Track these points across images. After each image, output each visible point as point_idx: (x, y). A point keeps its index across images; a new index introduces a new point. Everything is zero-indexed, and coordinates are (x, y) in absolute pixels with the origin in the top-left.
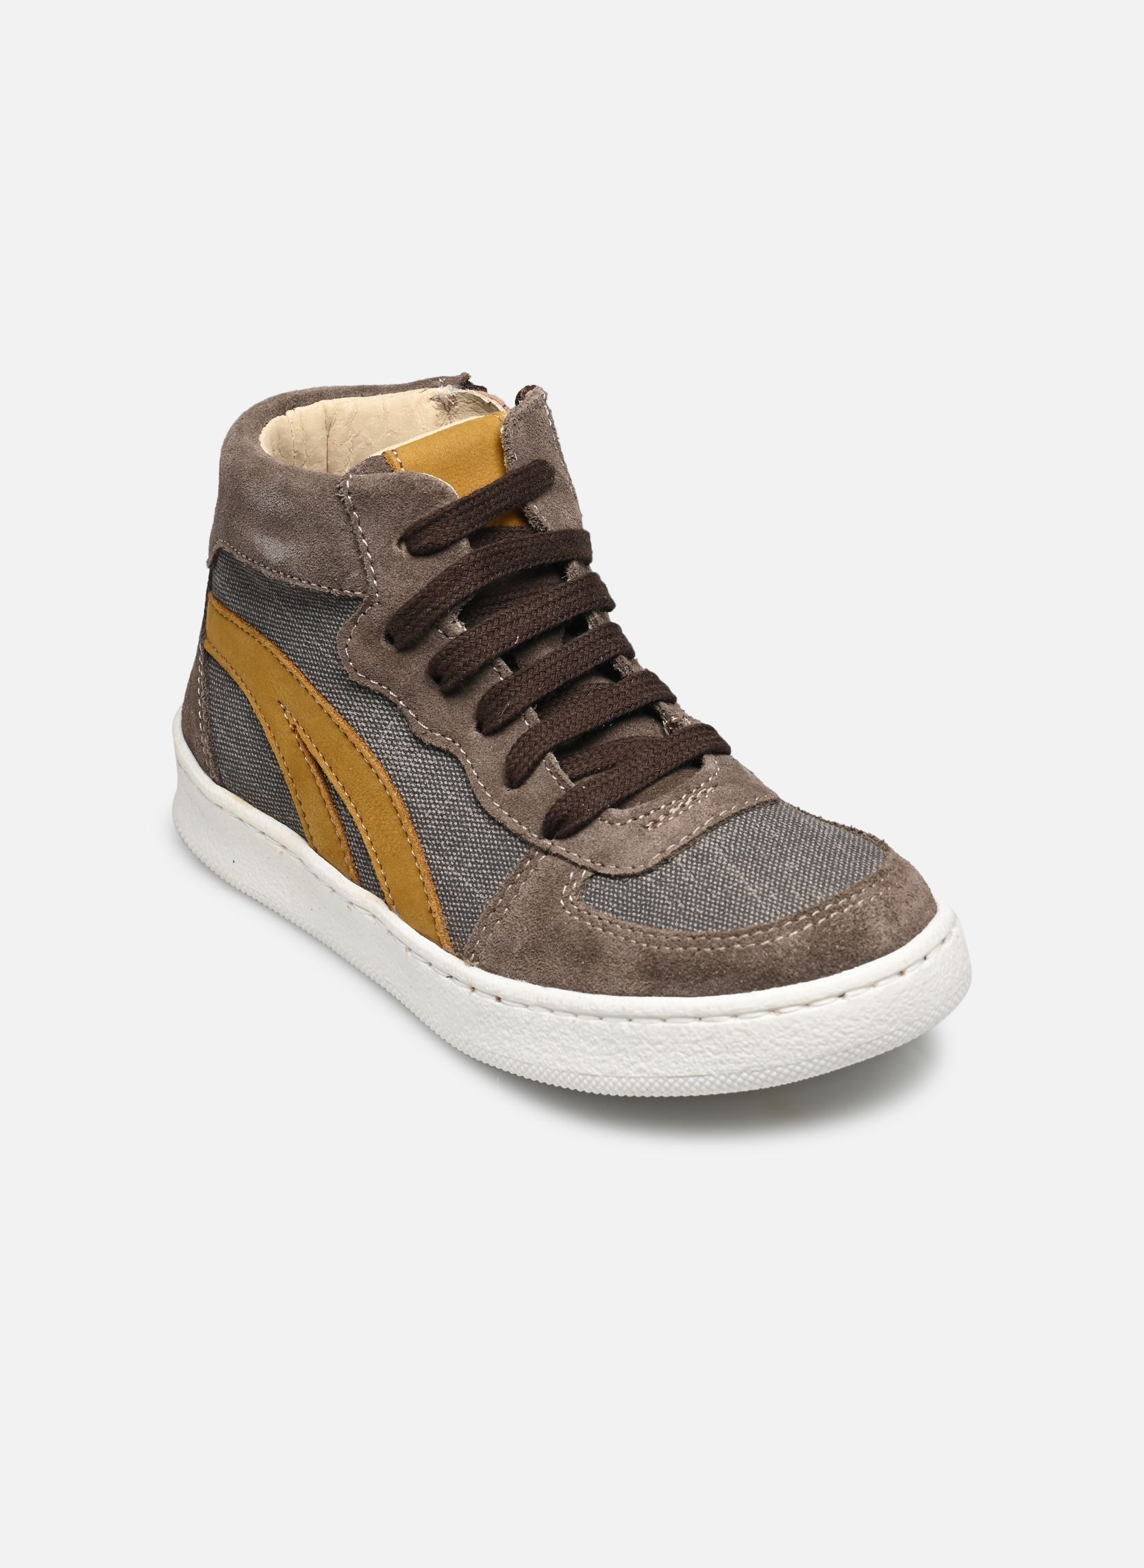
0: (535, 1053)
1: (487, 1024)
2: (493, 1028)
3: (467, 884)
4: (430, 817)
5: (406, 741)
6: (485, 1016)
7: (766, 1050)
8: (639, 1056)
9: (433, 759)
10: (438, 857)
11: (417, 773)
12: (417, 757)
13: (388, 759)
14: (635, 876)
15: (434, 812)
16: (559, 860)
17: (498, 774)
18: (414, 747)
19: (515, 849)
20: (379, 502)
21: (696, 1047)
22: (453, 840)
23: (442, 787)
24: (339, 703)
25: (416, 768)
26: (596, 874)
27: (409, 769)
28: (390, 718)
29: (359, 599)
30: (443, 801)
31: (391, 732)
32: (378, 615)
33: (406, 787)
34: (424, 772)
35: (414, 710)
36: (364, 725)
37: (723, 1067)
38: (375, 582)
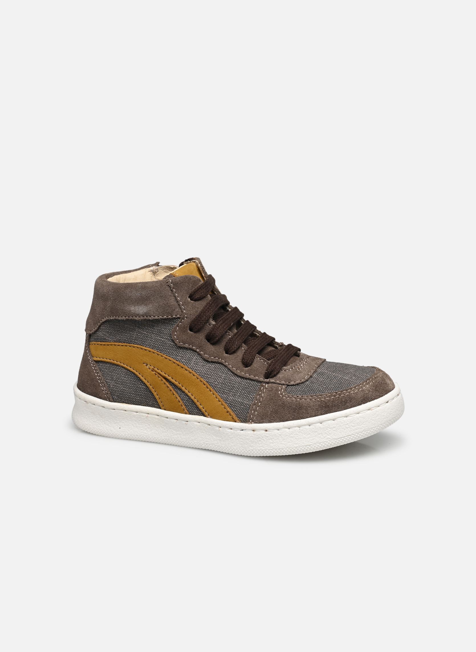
0: (284, 444)
1: (262, 441)
2: (265, 441)
3: (239, 400)
4: (218, 384)
5: (201, 362)
6: (261, 438)
7: (369, 423)
8: (327, 434)
9: (213, 366)
10: (225, 395)
11: (208, 371)
12: (206, 367)
13: (196, 369)
14: (303, 383)
15: (219, 382)
16: (274, 384)
17: (240, 365)
18: (205, 364)
19: (255, 385)
20: (181, 285)
21: (347, 426)
22: (229, 388)
23: (219, 374)
24: (173, 356)
25: (207, 370)
26: (288, 385)
27: (205, 371)
28: (194, 356)
29: (179, 318)
30: (221, 377)
31: (195, 361)
32: (186, 321)
33: (205, 377)
34: (210, 371)
35: (202, 351)
36: (184, 360)
37: (357, 431)
38: (185, 311)
